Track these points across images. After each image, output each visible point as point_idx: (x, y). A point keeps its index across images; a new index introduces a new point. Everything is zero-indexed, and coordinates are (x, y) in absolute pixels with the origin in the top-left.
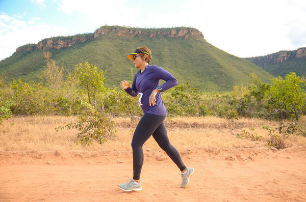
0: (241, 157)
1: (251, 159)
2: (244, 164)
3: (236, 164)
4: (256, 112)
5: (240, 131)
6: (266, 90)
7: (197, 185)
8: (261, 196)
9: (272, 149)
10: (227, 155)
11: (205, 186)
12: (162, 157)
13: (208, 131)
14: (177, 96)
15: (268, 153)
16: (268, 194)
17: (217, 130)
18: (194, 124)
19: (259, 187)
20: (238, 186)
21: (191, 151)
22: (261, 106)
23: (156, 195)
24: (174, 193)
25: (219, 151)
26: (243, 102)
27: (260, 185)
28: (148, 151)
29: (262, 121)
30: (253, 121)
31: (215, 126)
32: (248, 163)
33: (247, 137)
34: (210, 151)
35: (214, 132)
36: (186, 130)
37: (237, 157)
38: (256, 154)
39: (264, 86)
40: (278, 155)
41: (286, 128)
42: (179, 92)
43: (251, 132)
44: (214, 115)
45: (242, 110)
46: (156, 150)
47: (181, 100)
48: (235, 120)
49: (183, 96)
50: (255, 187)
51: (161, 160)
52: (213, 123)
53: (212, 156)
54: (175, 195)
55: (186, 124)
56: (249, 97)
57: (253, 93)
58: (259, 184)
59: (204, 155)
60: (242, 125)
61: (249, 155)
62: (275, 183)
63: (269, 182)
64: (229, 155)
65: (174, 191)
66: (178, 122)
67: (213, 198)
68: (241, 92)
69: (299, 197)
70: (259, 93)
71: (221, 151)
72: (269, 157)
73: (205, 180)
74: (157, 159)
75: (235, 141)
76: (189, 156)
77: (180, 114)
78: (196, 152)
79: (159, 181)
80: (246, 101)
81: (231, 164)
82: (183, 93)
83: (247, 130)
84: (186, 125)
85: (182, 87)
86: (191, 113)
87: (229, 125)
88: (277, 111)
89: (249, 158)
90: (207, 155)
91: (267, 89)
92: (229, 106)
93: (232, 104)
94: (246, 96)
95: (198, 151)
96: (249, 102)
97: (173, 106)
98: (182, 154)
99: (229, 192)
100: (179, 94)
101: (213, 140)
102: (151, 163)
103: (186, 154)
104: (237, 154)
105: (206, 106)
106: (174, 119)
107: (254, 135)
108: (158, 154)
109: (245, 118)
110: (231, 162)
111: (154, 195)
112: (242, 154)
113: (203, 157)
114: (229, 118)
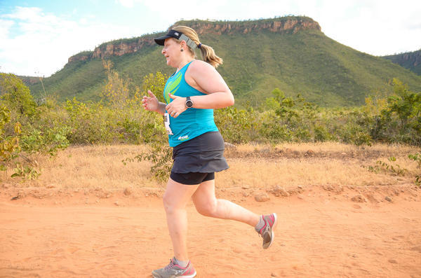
0: (375, 198)
1: (389, 200)
2: (378, 207)
3: (366, 207)
4: (399, 136)
5: (373, 162)
6: (416, 103)
7: (311, 234)
8: (402, 251)
10: (353, 194)
11: (321, 235)
12: (264, 197)
13: (327, 162)
14: (283, 114)
15: (415, 193)
16: (413, 249)
17: (340, 161)
18: (307, 153)
19: (401, 240)
20: (370, 237)
21: (303, 189)
22: (408, 126)
23: (255, 245)
24: (279, 243)
25: (342, 190)
26: (379, 121)
27: (401, 237)
28: (245, 189)
29: (407, 148)
30: (394, 147)
31: (338, 155)
32: (386, 207)
33: (385, 171)
34: (329, 189)
35: (336, 163)
36: (296, 161)
37: (369, 197)
38: (397, 194)
39: (412, 96)
42: (286, 108)
43: (390, 163)
44: (337, 140)
45: (377, 133)
46: (255, 187)
47: (289, 120)
48: (366, 147)
49: (292, 114)
50: (394, 239)
51: (262, 201)
52: (335, 151)
53: (333, 195)
54: (282, 245)
55: (296, 153)
56: (388, 114)
57: (395, 108)
58: (399, 234)
59: (322, 195)
60: (377, 154)
61: (386, 195)
63: (415, 232)
64: (357, 194)
65: (280, 241)
66: (285, 151)
67: (333, 251)
68: (376, 107)
70: (404, 107)
71: (346, 188)
72: (416, 198)
73: (322, 227)
74: (256, 199)
75: (366, 176)
76: (301, 195)
77: (288, 140)
78: (311, 191)
80: (383, 119)
81: (359, 207)
82: (291, 110)
83: (385, 160)
84: (296, 155)
85: (290, 102)
86: (303, 137)
87: (358, 154)
89: (387, 199)
90: (325, 194)
91: (417, 100)
92: (359, 127)
93: (362, 124)
94: (384, 112)
95: (313, 189)
96: (389, 120)
97: (278, 129)
98: (291, 193)
99: (355, 244)
100: (286, 111)
101: (335, 175)
102: (249, 205)
103: (296, 193)
104: (368, 194)
105: (325, 128)
106: (280, 147)
107: (396, 168)
108: (258, 192)
109: (383, 143)
110: (360, 204)
111: (253, 245)
112: (376, 194)
113: (320, 197)
114: (359, 145)
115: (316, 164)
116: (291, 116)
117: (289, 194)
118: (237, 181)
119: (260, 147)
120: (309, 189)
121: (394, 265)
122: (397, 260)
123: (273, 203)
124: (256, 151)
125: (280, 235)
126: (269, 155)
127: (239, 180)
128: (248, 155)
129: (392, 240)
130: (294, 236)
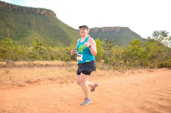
0: (68, 82)
1: (73, 82)
3: (64, 85)
5: (70, 68)
7: (41, 98)
8: (73, 100)
10: (60, 81)
11: (45, 98)
12: (23, 84)
13: (54, 68)
14: (37, 49)
16: (77, 99)
17: (59, 68)
18: (46, 65)
19: (74, 96)
20: (63, 96)
21: (40, 80)
23: (15, 106)
25: (56, 79)
27: (74, 95)
28: (14, 81)
31: (59, 66)
32: (71, 84)
33: (74, 71)
34: (51, 79)
35: (57, 69)
36: (42, 68)
37: (66, 81)
38: (75, 79)
42: (38, 46)
43: (76, 69)
44: (59, 60)
45: (73, 57)
47: (40, 51)
48: (69, 62)
50: (72, 96)
51: (22, 86)
52: (57, 64)
53: (52, 82)
54: (27, 105)
55: (42, 65)
60: (72, 65)
61: (71, 80)
63: (79, 93)
64: (62, 81)
66: (37, 64)
67: (49, 104)
71: (57, 79)
73: (46, 95)
74: (19, 86)
75: (67, 73)
76: (39, 83)
77: (39, 60)
78: (43, 80)
79: (19, 98)
81: (62, 85)
82: (41, 47)
83: (74, 67)
84: (42, 66)
85: (40, 44)
86: (46, 59)
87: (66, 65)
89: (72, 82)
90: (49, 81)
92: (67, 55)
97: (35, 55)
98: (35, 82)
99: (58, 100)
101: (56, 73)
102: (15, 88)
103: (37, 82)
104: (65, 80)
105: (54, 55)
106: (35, 62)
108: (20, 83)
109: (75, 61)
110: (62, 84)
111: (14, 107)
112: (68, 80)
113: (47, 83)
114: (66, 61)
115: (50, 69)
116: (41, 49)
117: (34, 82)
118: (12, 78)
119: (26, 63)
121: (70, 105)
123: (27, 87)
124: (24, 64)
125: (27, 100)
126: (29, 66)
127: (14, 78)
128: (20, 66)
130: (34, 100)
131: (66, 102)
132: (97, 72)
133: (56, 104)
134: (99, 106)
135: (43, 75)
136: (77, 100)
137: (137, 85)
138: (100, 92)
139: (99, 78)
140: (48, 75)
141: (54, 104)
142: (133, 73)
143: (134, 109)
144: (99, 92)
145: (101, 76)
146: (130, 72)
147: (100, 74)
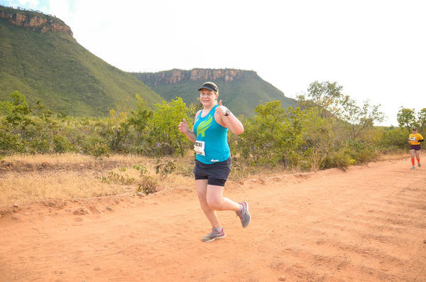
0: (97, 208)
1: (110, 210)
2: (99, 217)
3: (88, 218)
4: (134, 146)
5: (106, 174)
6: (148, 118)
7: (20, 258)
8: (109, 257)
9: (139, 195)
10: (76, 207)
11: (31, 257)
13: (63, 174)
14: (16, 122)
15: (132, 200)
16: (119, 253)
17: (76, 173)
18: (42, 165)
19: (111, 246)
21: (20, 207)
22: (142, 139)
25: (65, 204)
26: (119, 133)
27: (113, 243)
29: (140, 158)
30: (129, 158)
31: (76, 167)
32: (106, 216)
33: (116, 181)
34: (51, 205)
35: (72, 175)
36: (28, 175)
37: (91, 208)
38: (117, 203)
39: (145, 112)
40: (145, 201)
41: (164, 166)
42: (19, 115)
43: (123, 174)
44: (77, 151)
45: (117, 144)
47: (24, 128)
48: (105, 158)
49: (28, 122)
50: (105, 247)
52: (74, 162)
53: (54, 211)
55: (29, 166)
56: (126, 127)
57: (132, 122)
58: (111, 241)
59: (42, 211)
60: (114, 164)
61: (107, 205)
62: (132, 237)
63: (124, 237)
64: (80, 207)
66: (14, 164)
67: (39, 273)
68: (117, 120)
69: (152, 249)
70: (140, 121)
71: (68, 202)
72: (133, 205)
73: (35, 248)
75: (98, 187)
76: (16, 215)
77: (21, 151)
78: (29, 208)
80: (122, 132)
81: (81, 220)
82: (27, 117)
83: (116, 171)
84: (29, 168)
85: (25, 109)
86: (42, 149)
87: (96, 165)
88: (159, 145)
89: (108, 209)
90: (45, 210)
91: (149, 116)
92: (100, 138)
93: (103, 135)
94: (123, 125)
95: (32, 206)
96: (127, 132)
97: (8, 138)
98: (4, 214)
99: (66, 259)
100: (19, 119)
101: (66, 188)
103: (10, 213)
104: (91, 205)
105: (65, 138)
106: (7, 159)
107: (125, 177)
109: (120, 154)
110: (81, 217)
112: (98, 204)
113: (39, 214)
114: (97, 156)
115: (50, 177)
116: (27, 124)
120: (27, 206)
121: (97, 272)
122: (101, 267)
129: (103, 248)
131: (88, 263)
132: (176, 182)
133: (59, 271)
134: (174, 268)
135: (29, 193)
136: (121, 255)
137: (269, 212)
138: (180, 234)
139: (179, 198)
140: (44, 192)
141: (55, 273)
142: (263, 182)
143: (258, 271)
144: (178, 234)
145: (185, 192)
146: (254, 180)
147: (181, 187)
